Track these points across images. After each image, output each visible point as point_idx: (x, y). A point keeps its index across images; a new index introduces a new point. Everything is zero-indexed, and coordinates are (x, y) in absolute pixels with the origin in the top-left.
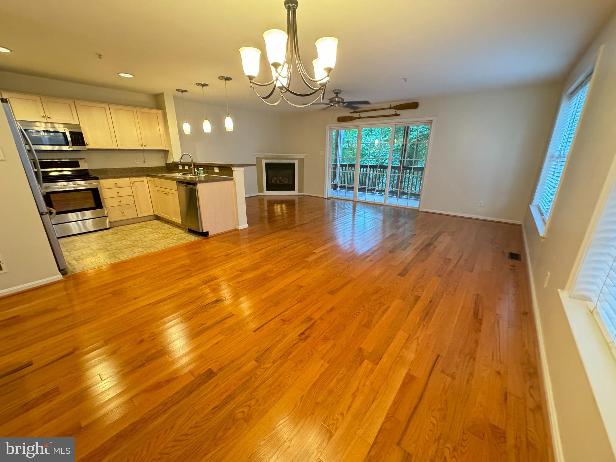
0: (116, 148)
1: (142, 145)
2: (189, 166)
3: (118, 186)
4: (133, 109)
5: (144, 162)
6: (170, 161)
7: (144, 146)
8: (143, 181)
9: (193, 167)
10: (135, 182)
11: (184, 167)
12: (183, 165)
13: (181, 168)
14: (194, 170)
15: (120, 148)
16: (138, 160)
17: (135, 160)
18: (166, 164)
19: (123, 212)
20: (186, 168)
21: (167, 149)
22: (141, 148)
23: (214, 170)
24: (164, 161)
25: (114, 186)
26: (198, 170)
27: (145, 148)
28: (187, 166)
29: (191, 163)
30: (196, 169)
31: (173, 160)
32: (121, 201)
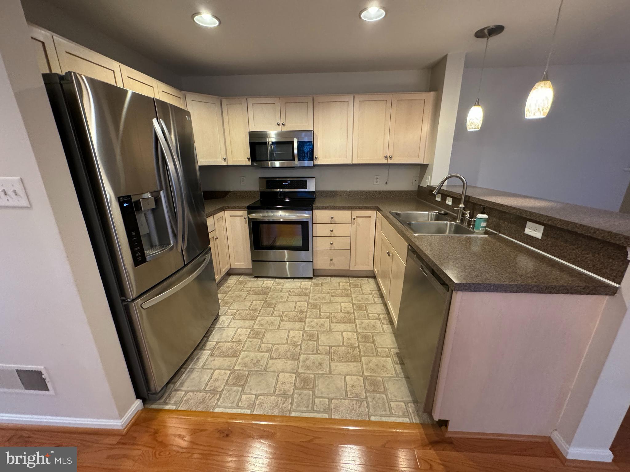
0: (350, 162)
1: (386, 157)
2: (456, 200)
3: (334, 221)
4: (388, 97)
5: (386, 183)
6: (424, 184)
7: (389, 158)
8: (370, 217)
9: (462, 205)
10: (357, 217)
11: (446, 200)
12: (445, 195)
13: (439, 200)
14: (464, 214)
15: (355, 162)
16: (378, 180)
17: (375, 180)
18: (419, 186)
19: (332, 260)
20: (447, 202)
21: (425, 163)
22: (385, 162)
23: (524, 227)
24: (417, 182)
25: (329, 220)
26: (472, 216)
27: (390, 161)
28: (451, 199)
29: (461, 195)
30: (468, 212)
31: (430, 182)
32: (332, 244)
